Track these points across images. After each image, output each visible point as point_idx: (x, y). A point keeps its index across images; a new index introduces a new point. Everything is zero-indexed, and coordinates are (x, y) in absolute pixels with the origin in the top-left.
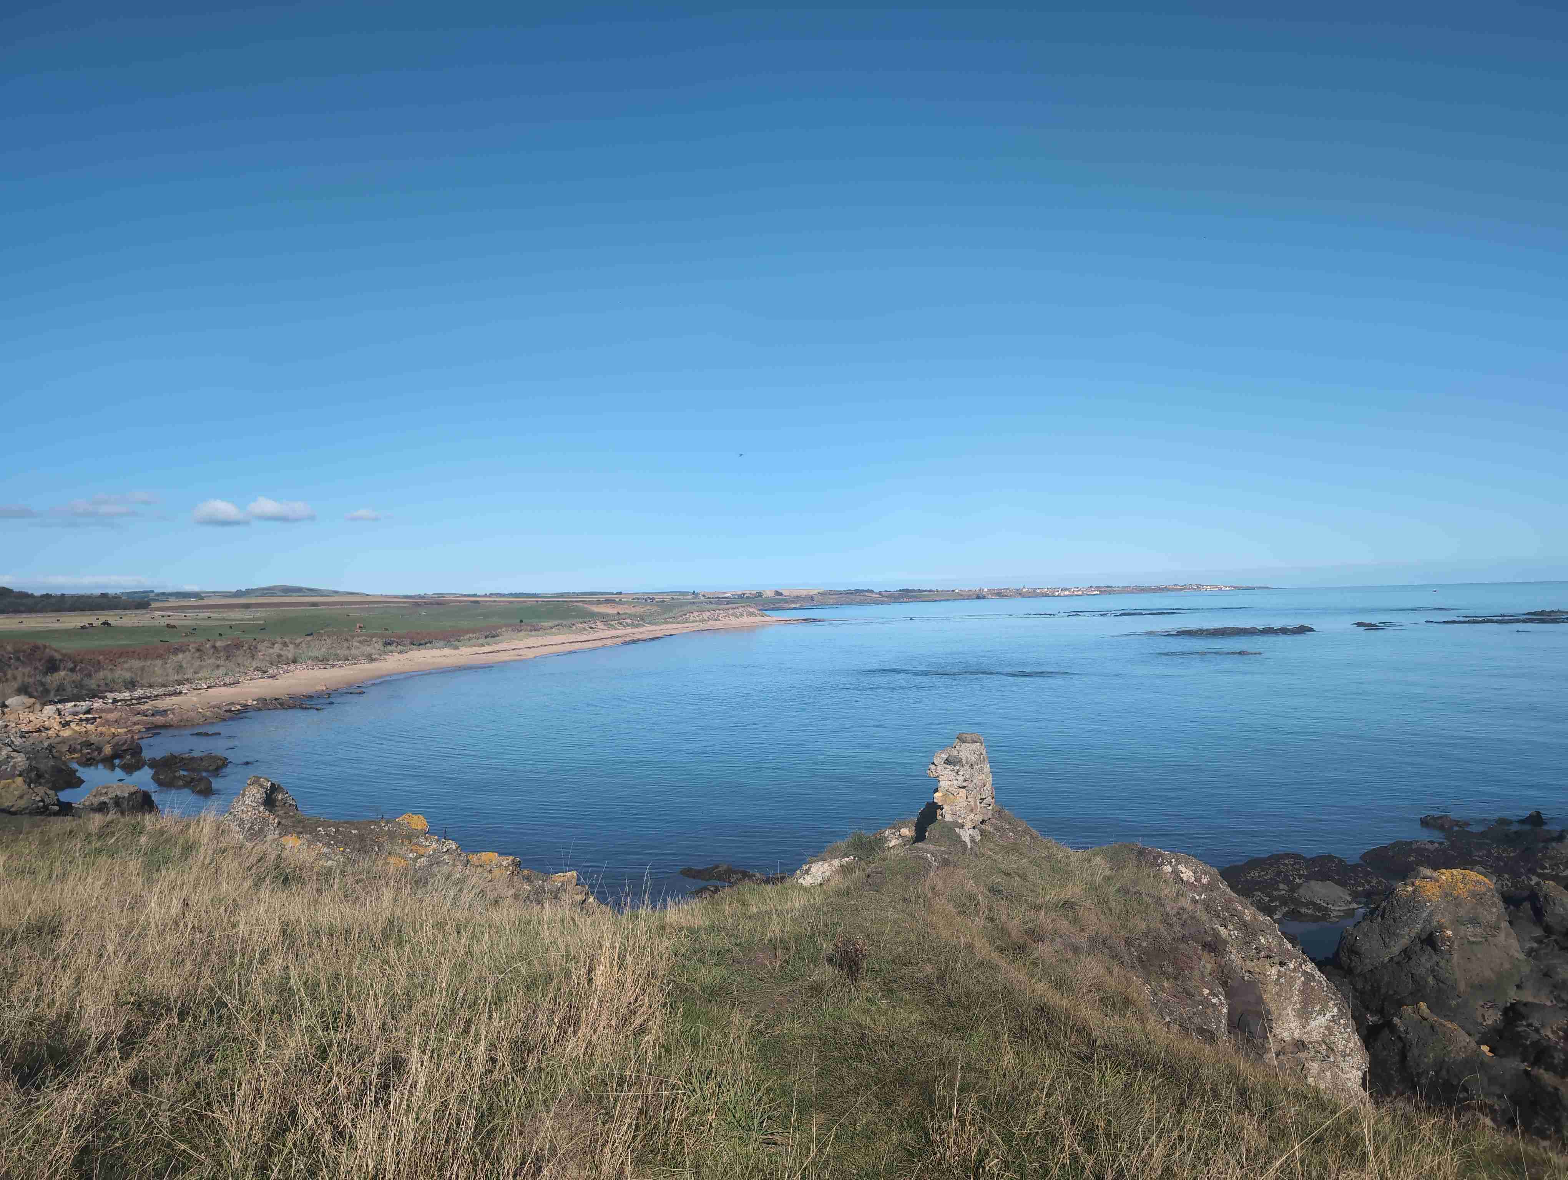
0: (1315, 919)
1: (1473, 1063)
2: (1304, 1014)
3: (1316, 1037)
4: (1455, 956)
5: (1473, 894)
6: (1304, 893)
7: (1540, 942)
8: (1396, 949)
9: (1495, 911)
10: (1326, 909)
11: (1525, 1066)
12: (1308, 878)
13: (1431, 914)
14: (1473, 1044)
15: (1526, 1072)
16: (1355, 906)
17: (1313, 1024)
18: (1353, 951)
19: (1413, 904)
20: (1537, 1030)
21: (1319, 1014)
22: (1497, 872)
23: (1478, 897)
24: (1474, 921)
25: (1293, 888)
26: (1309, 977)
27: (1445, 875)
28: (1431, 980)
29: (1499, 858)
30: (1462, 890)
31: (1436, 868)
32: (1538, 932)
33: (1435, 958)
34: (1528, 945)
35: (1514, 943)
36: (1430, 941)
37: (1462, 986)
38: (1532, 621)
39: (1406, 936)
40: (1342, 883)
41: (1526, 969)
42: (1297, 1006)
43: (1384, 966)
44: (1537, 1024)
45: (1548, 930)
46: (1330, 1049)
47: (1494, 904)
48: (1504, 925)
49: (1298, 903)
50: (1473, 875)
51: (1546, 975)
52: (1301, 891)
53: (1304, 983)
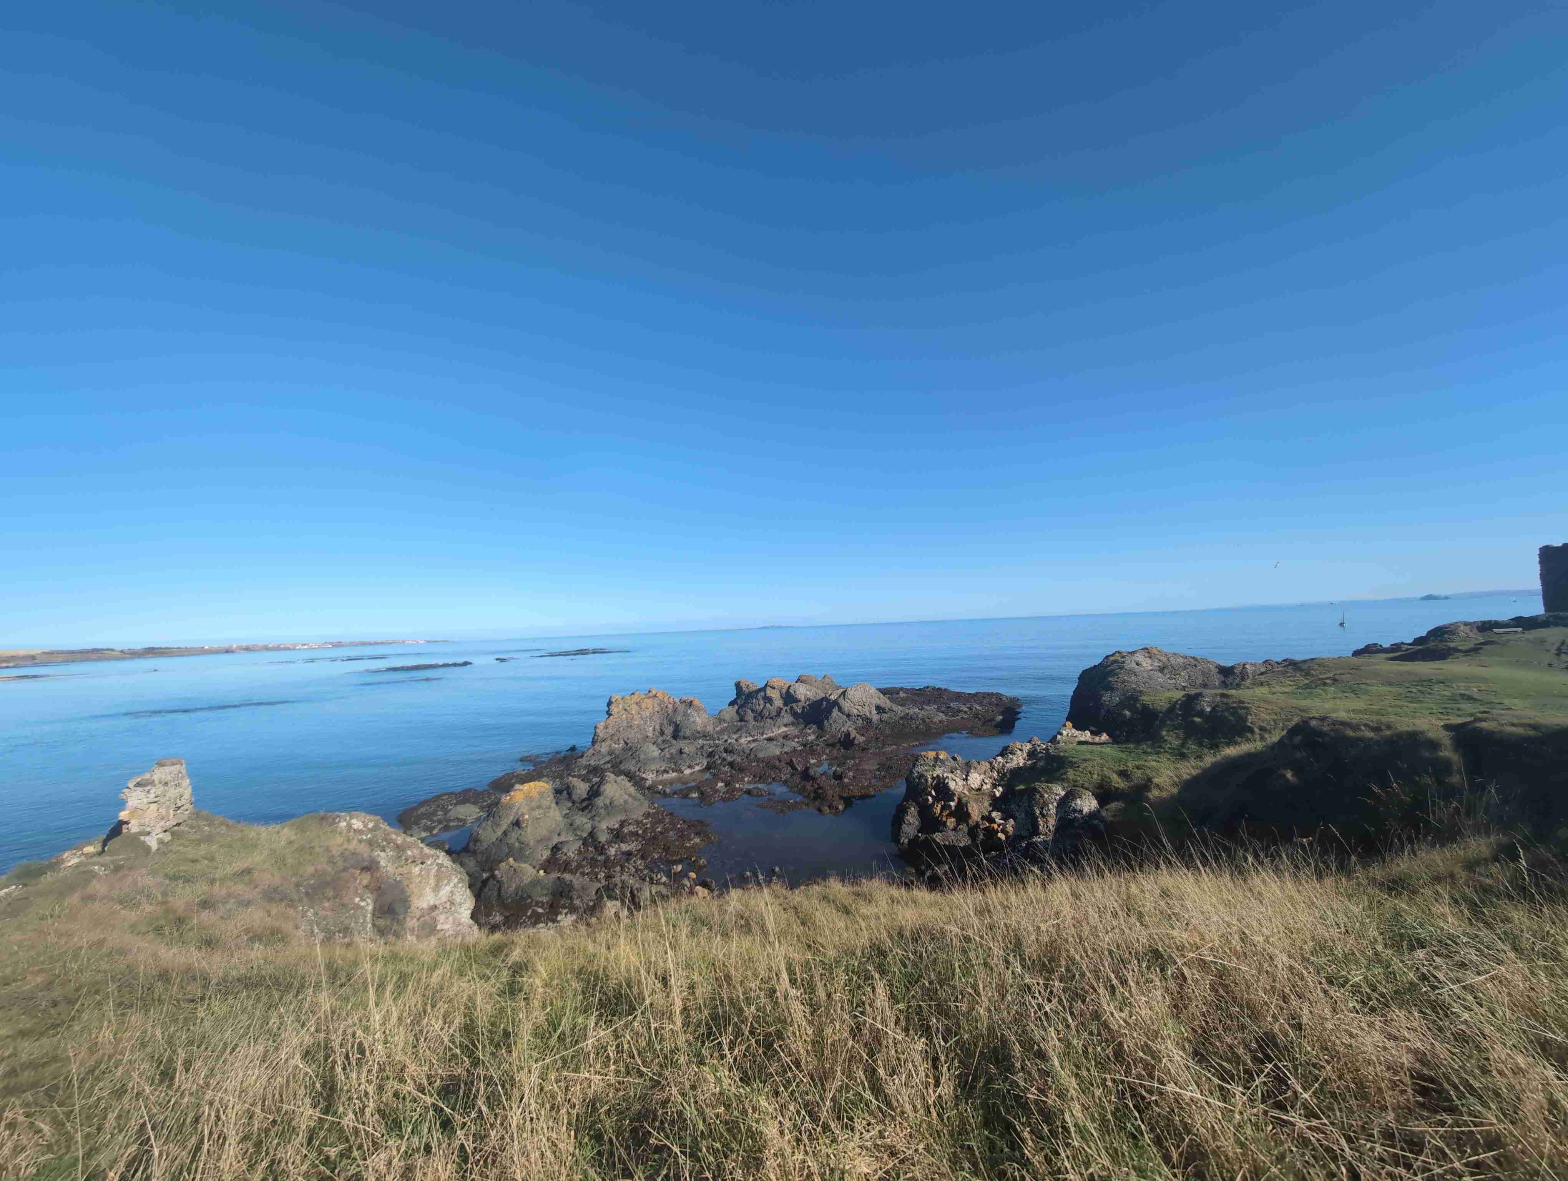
0: (457, 827)
1: (536, 883)
2: (437, 888)
3: (444, 899)
4: (529, 829)
5: (539, 793)
6: (452, 814)
7: (570, 809)
8: (499, 833)
9: (550, 798)
10: (465, 820)
11: (559, 875)
12: (456, 805)
13: (519, 809)
14: (535, 872)
15: (559, 878)
16: (481, 814)
17: (442, 893)
18: (477, 840)
19: (509, 807)
20: (566, 854)
21: (446, 885)
22: (554, 778)
23: (541, 794)
24: (539, 807)
25: (446, 812)
26: (440, 866)
27: (526, 787)
28: (517, 844)
29: (555, 772)
30: (534, 793)
31: (523, 783)
32: (570, 804)
33: (519, 832)
34: (564, 812)
35: (557, 813)
36: (517, 824)
37: (532, 843)
38: (577, 654)
39: (505, 824)
40: (474, 803)
41: (562, 826)
42: (433, 885)
43: (493, 843)
44: (565, 851)
45: (574, 802)
46: (452, 904)
47: (549, 796)
48: (554, 805)
49: (450, 820)
50: (541, 784)
51: (571, 825)
52: (451, 813)
53: (437, 871)
